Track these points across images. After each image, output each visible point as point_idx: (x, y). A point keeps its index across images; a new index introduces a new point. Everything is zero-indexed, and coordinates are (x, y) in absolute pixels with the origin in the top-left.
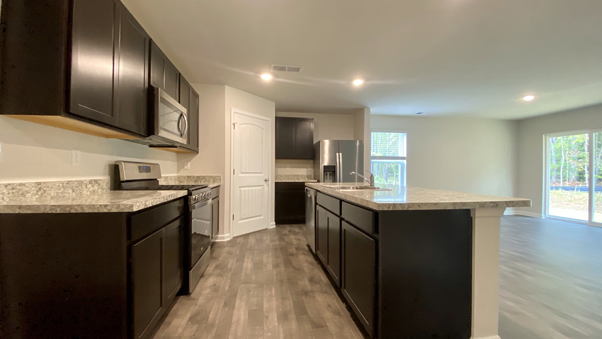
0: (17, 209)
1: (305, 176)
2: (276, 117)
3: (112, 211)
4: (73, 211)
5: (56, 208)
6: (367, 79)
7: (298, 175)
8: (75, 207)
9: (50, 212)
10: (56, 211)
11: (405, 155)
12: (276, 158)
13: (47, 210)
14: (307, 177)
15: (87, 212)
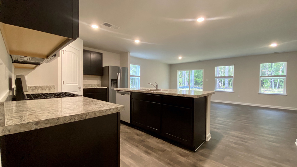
0: (34, 126)
1: (96, 85)
2: (83, 50)
3: (113, 113)
4: (88, 117)
5: (75, 117)
6: (141, 41)
7: (92, 84)
8: (90, 114)
9: (69, 122)
10: (75, 120)
11: (140, 75)
12: (84, 74)
13: (67, 121)
14: (97, 85)
15: (98, 116)
